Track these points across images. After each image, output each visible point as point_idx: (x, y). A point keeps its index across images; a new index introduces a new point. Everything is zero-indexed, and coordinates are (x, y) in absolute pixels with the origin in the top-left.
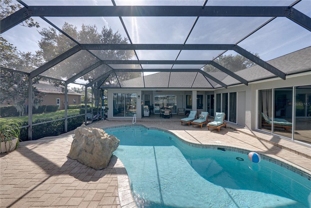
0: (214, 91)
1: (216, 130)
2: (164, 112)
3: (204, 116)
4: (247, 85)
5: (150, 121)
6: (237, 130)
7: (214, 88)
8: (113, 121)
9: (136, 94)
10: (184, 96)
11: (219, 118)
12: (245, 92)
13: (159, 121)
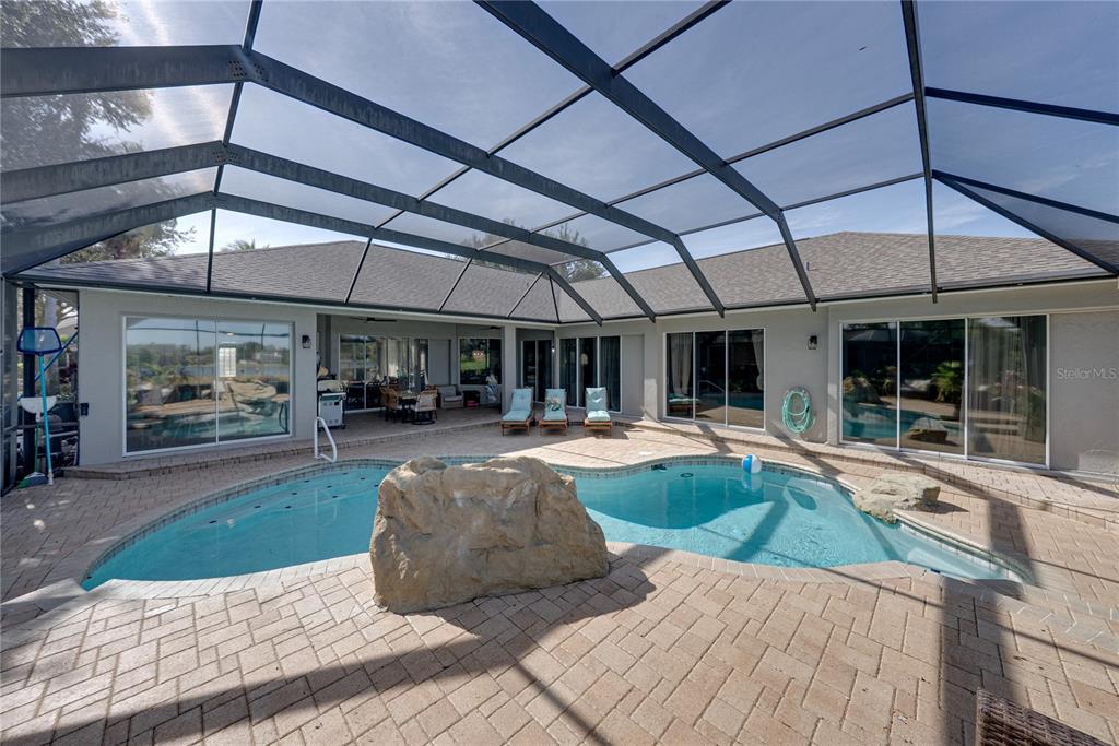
0: (553, 332)
1: (600, 430)
2: (413, 402)
3: (558, 402)
4: (654, 321)
5: (372, 442)
6: (633, 427)
7: (559, 322)
8: (150, 473)
9: (286, 329)
10: (453, 342)
11: (597, 401)
12: (643, 336)
13: (409, 437)
